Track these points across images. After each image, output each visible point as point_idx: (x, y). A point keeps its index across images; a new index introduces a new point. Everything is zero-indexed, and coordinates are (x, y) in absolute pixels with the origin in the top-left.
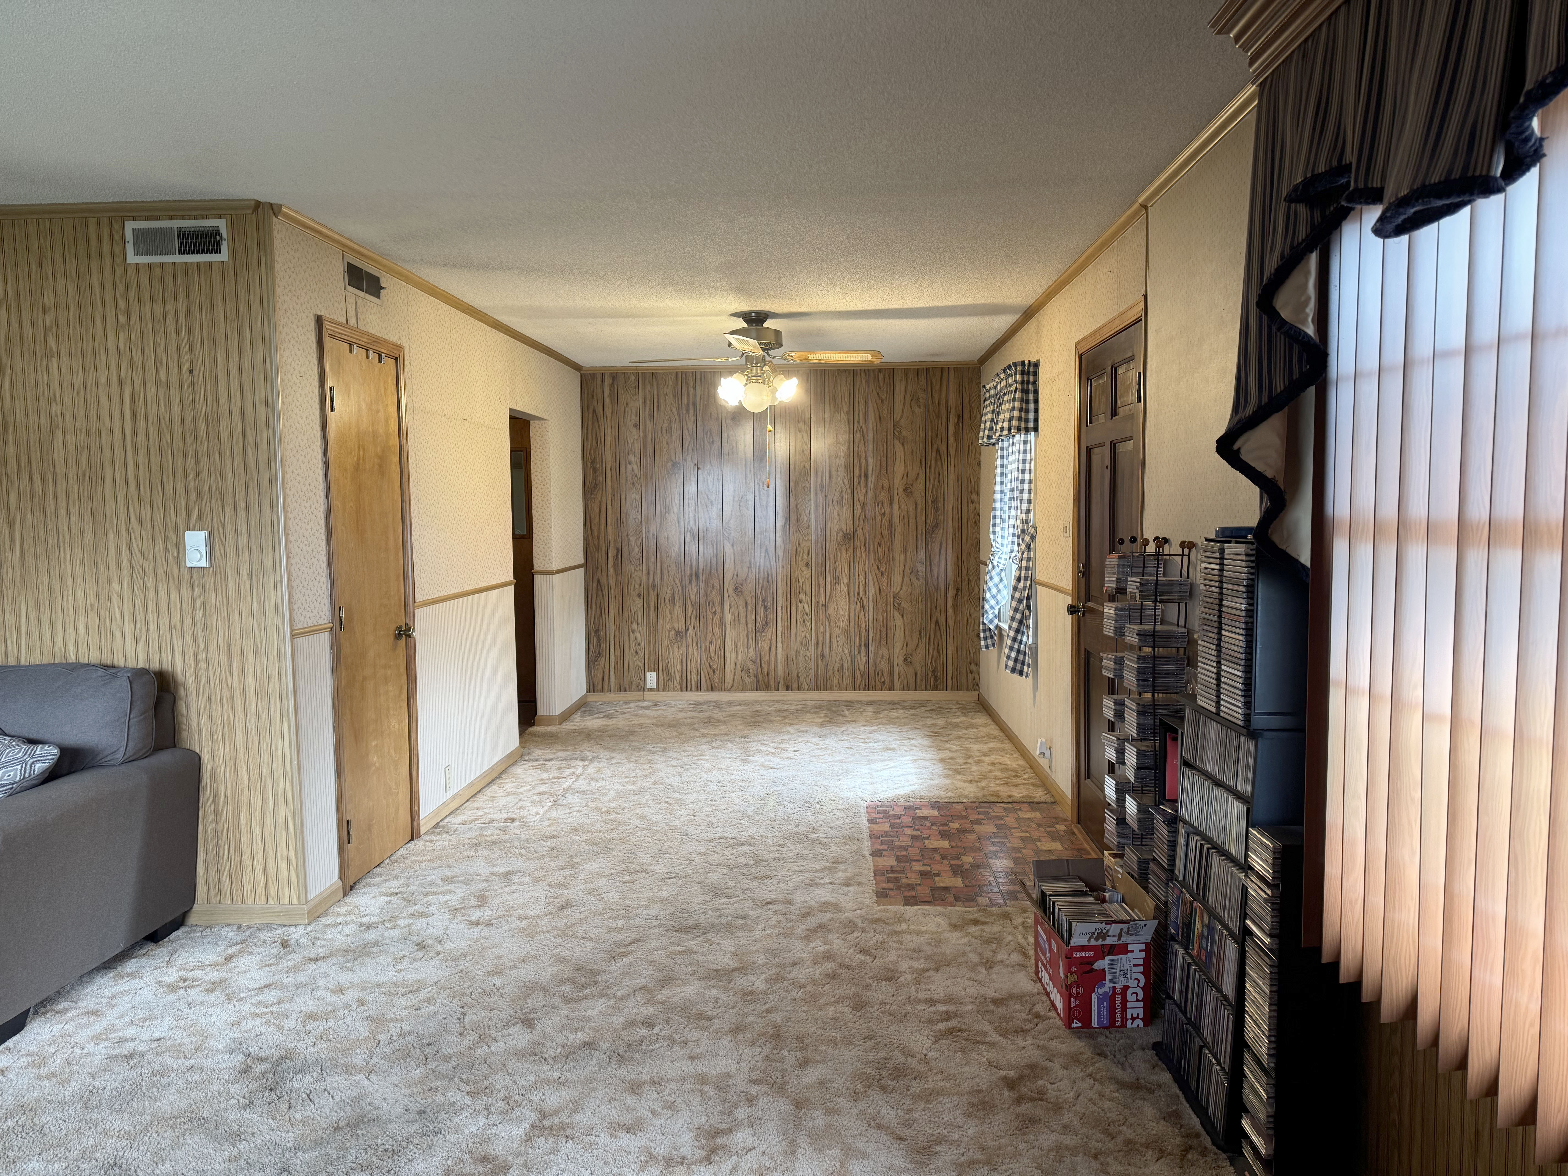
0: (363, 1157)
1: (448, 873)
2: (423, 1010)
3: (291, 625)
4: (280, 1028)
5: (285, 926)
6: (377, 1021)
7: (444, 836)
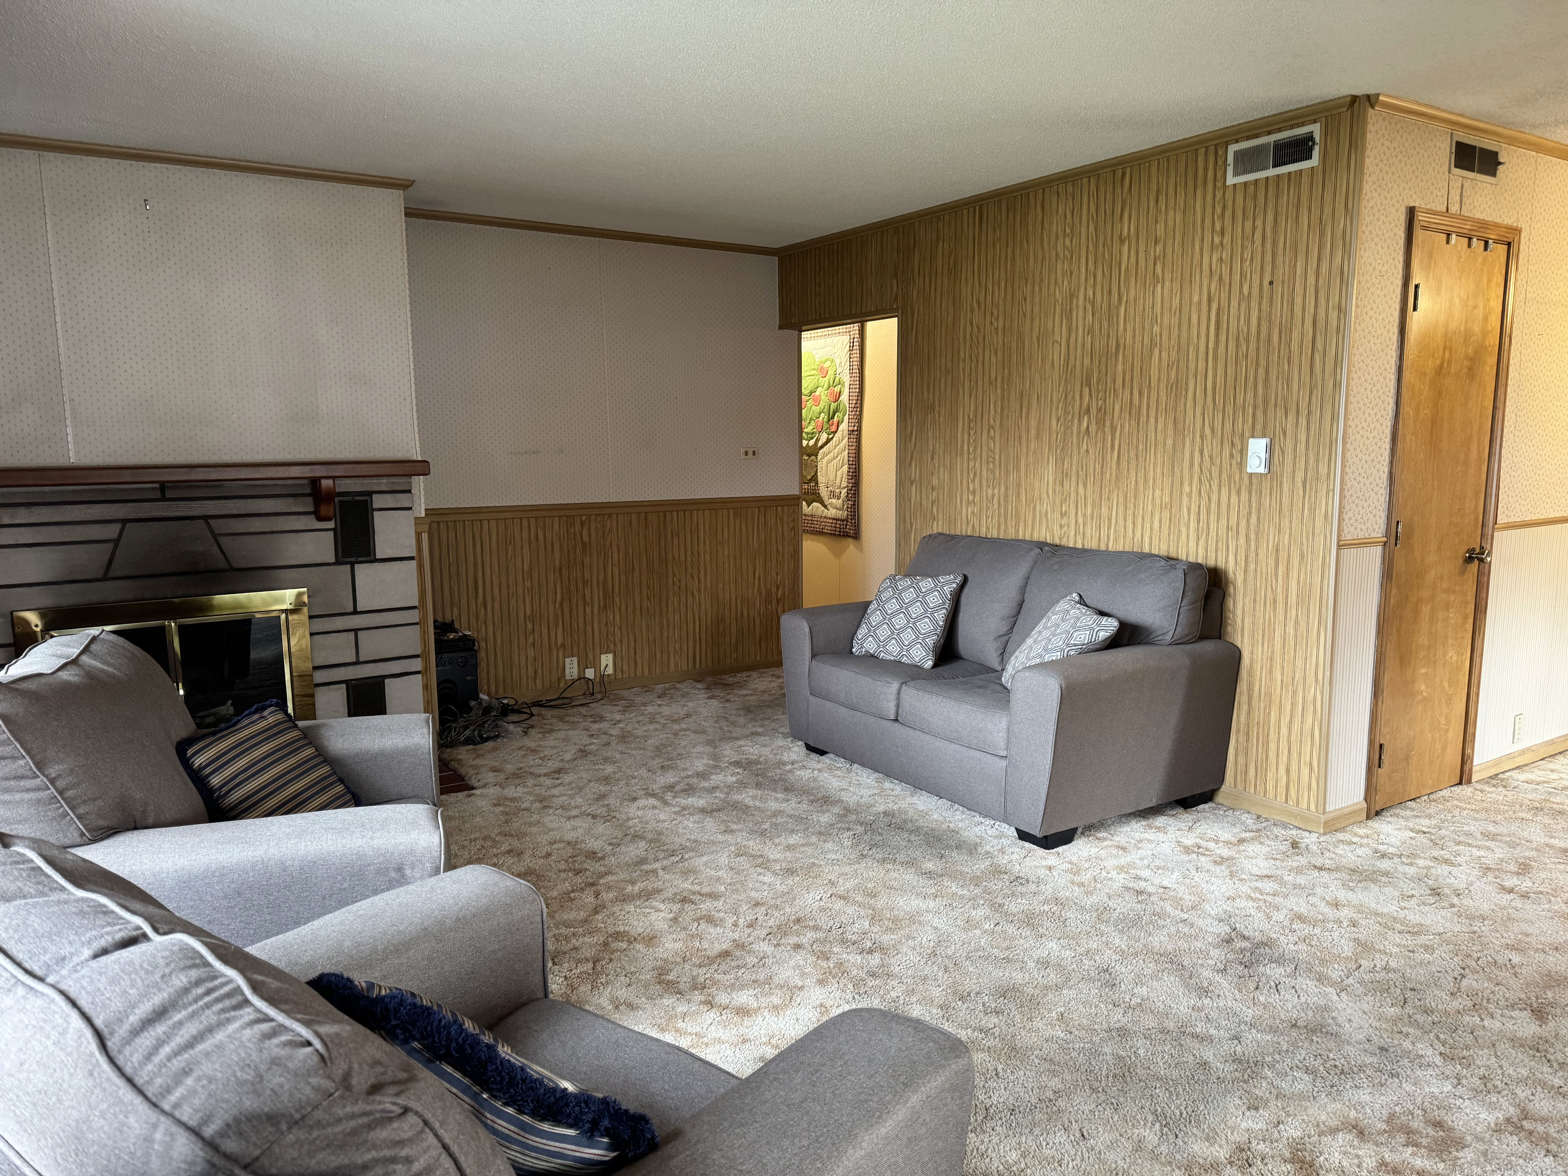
0: (1311, 1062)
1: (1492, 828)
2: (1417, 955)
3: (1339, 535)
4: (1269, 917)
5: (1300, 828)
6: (1364, 947)
7: (1500, 789)
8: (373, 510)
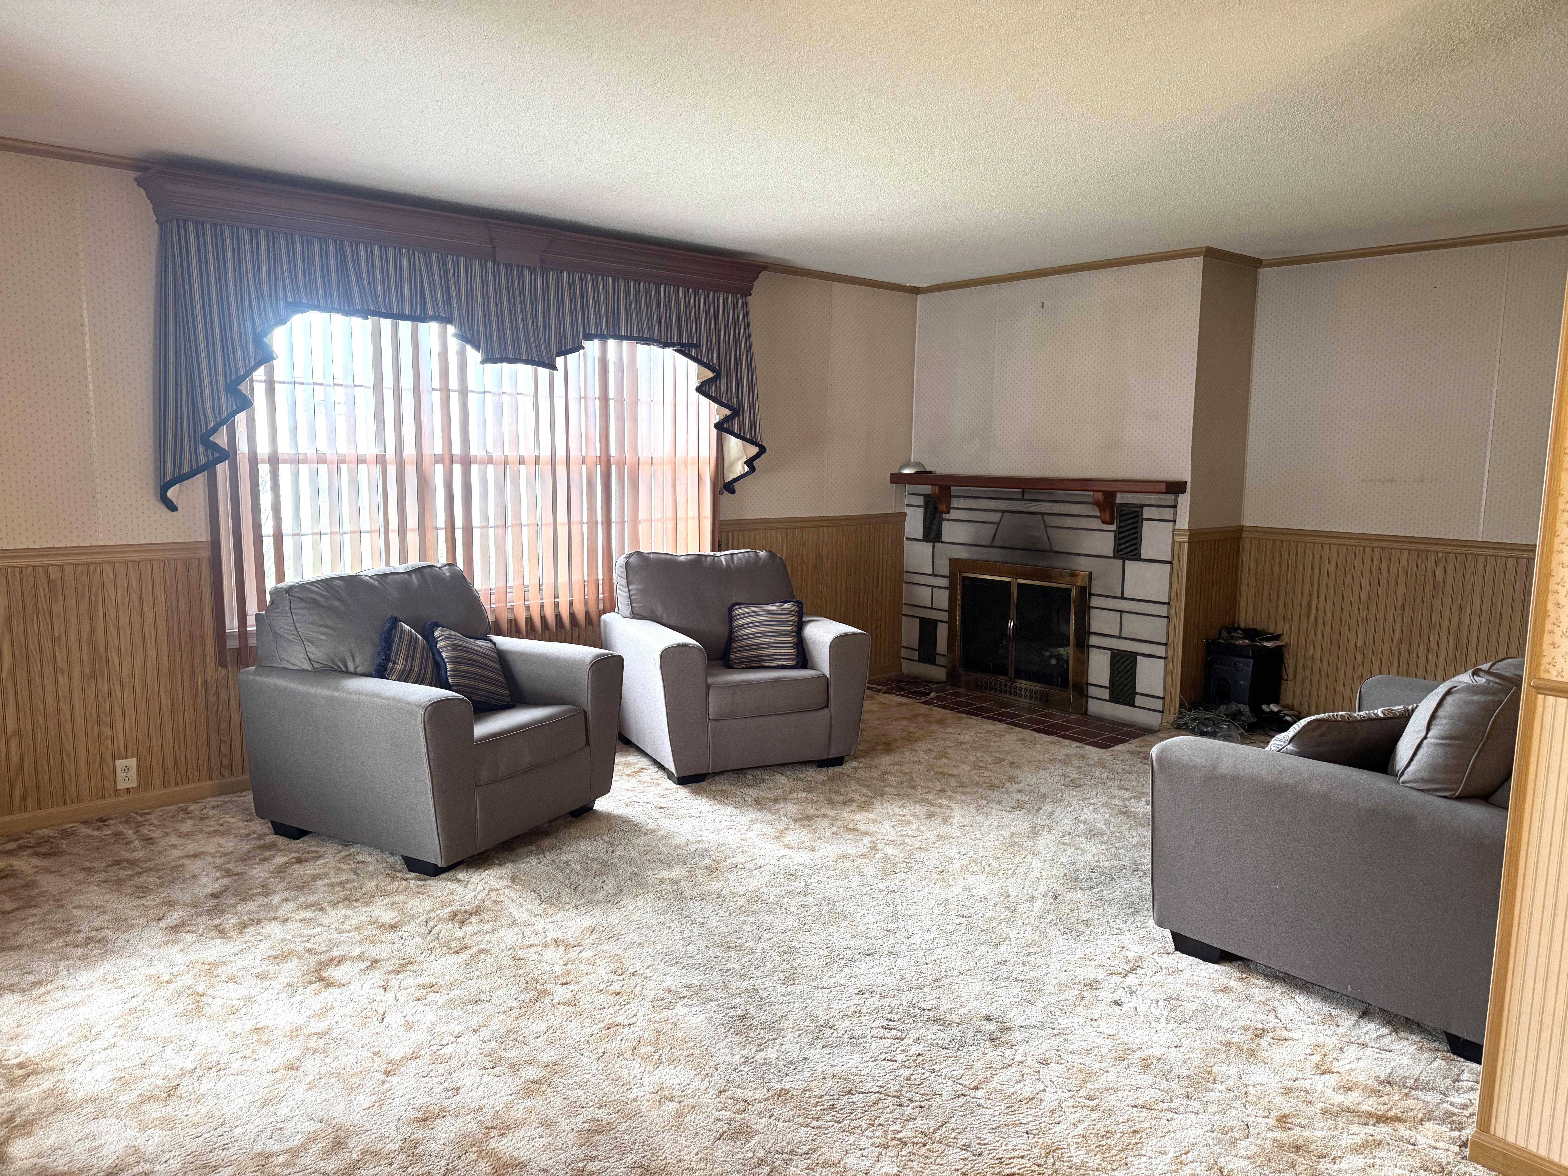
8: (1143, 519)
